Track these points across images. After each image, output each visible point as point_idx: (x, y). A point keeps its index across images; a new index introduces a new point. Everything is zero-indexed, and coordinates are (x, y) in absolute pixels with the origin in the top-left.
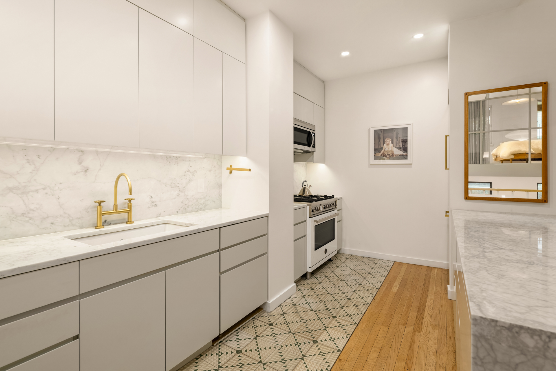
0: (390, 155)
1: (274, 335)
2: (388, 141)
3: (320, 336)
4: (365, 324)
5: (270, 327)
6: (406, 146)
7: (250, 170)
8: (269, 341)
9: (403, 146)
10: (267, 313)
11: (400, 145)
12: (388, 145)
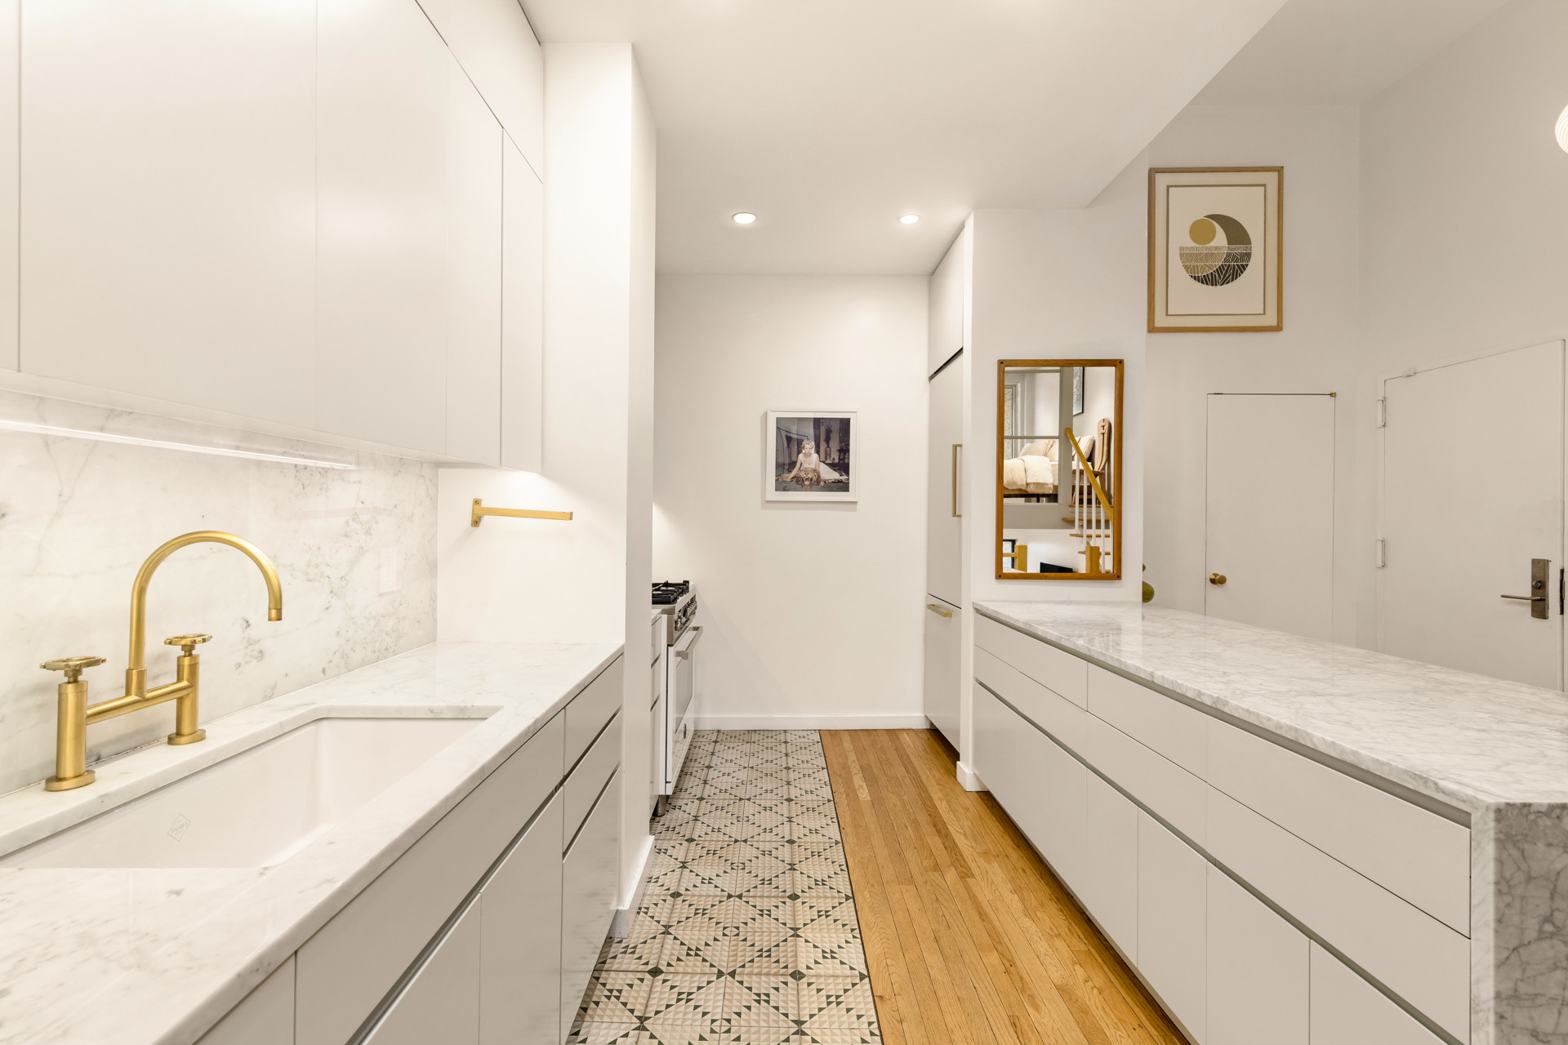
0: (811, 479)
1: (685, 997)
2: (807, 446)
3: (796, 956)
4: (866, 893)
5: (658, 980)
6: (846, 461)
7: (571, 516)
8: (684, 1020)
9: (840, 459)
10: (620, 942)
11: (834, 459)
12: (808, 455)
